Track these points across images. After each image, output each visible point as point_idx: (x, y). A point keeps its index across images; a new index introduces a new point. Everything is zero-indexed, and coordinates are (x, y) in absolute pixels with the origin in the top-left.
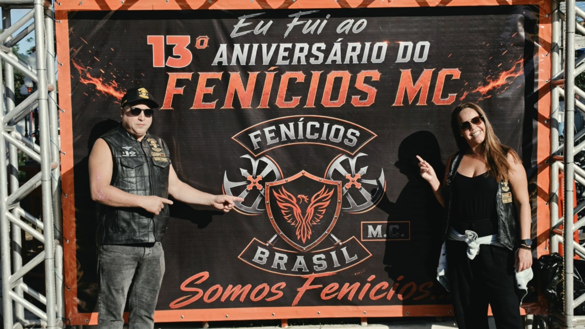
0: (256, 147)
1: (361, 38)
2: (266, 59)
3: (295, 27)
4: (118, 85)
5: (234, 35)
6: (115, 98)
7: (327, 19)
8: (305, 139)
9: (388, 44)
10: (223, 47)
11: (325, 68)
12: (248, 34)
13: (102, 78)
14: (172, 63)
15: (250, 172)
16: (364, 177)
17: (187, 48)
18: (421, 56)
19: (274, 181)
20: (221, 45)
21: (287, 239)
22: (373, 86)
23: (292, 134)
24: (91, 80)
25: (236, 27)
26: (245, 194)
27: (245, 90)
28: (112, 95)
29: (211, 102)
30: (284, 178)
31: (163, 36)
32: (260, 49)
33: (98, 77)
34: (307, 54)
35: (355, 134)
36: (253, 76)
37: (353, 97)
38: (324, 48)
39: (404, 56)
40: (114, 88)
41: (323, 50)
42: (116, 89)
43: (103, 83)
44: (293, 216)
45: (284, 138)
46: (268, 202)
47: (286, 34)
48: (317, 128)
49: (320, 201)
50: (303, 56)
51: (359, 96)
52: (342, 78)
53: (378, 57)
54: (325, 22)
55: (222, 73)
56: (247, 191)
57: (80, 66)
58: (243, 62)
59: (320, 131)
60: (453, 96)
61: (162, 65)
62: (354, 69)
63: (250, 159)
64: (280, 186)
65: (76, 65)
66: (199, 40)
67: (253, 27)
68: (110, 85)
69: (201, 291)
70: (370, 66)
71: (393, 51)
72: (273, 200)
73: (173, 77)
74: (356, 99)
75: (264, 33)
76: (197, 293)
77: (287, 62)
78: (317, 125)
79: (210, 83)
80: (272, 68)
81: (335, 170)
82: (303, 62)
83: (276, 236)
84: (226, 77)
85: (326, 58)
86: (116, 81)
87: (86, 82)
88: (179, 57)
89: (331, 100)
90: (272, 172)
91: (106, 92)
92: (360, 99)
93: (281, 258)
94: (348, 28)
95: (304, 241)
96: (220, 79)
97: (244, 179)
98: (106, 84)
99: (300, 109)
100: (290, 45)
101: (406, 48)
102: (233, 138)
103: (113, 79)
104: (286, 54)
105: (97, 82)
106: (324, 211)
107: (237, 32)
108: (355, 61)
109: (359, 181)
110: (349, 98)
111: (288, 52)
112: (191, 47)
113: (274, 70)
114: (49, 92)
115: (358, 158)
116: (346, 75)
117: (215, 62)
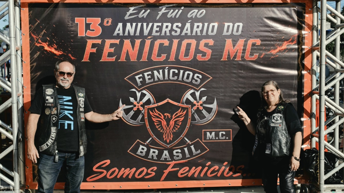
0: (139, 84)
1: (202, 20)
2: (146, 32)
3: (163, 13)
4: (57, 47)
5: (127, 18)
6: (55, 55)
7: (182, 9)
8: (169, 80)
9: (218, 24)
10: (120, 25)
11: (181, 38)
12: (135, 17)
13: (48, 43)
14: (89, 34)
15: (136, 99)
16: (205, 103)
17: (98, 25)
18: (237, 31)
19: (150, 105)
20: (119, 23)
21: (157, 140)
22: (210, 49)
23: (161, 77)
24: (42, 44)
25: (128, 13)
26: (132, 113)
27: (133, 50)
28: (54, 53)
29: (112, 57)
30: (156, 103)
31: (85, 18)
32: (142, 26)
33: (46, 42)
34: (170, 29)
35: (199, 77)
36: (138, 42)
37: (198, 55)
38: (180, 26)
39: (227, 31)
40: (55, 48)
41: (179, 27)
42: (56, 49)
43: (48, 46)
44: (162, 126)
45: (156, 79)
46: (146, 117)
47: (158, 18)
48: (176, 73)
49: (178, 117)
50: (168, 30)
51: (201, 55)
52: (191, 43)
53: (212, 31)
54: (181, 11)
55: (119, 40)
56: (134, 111)
57: (35, 35)
58: (132, 34)
59: (178, 75)
60: (256, 55)
61: (83, 34)
62: (198, 38)
63: (135, 92)
64: (153, 108)
65: (33, 35)
66: (106, 20)
67: (138, 13)
68: (52, 47)
69: (105, 171)
70: (207, 37)
71: (221, 28)
72: (149, 116)
73: (90, 42)
74: (199, 56)
75: (145, 17)
76: (103, 172)
77: (158, 34)
78: (176, 71)
79: (112, 45)
80: (149, 37)
81: (187, 99)
82: (168, 34)
83: (151, 139)
84: (122, 43)
85: (181, 32)
86: (56, 45)
87: (39, 45)
88: (94, 30)
89: (184, 56)
90: (149, 99)
91: (50, 51)
92: (202, 56)
93: (154, 152)
94: (194, 14)
95: (168, 141)
96: (118, 44)
97: (132, 103)
98: (50, 46)
99: (166, 62)
100: (160, 24)
101: (229, 26)
102: (125, 79)
103: (54, 43)
104: (158, 29)
105: (45, 45)
106: (180, 123)
107: (129, 16)
108: (199, 34)
109: (201, 105)
110: (195, 56)
111: (159, 28)
112: (101, 25)
113: (150, 39)
114: (17, 51)
115: (201, 91)
116: (194, 42)
117: (115, 34)
